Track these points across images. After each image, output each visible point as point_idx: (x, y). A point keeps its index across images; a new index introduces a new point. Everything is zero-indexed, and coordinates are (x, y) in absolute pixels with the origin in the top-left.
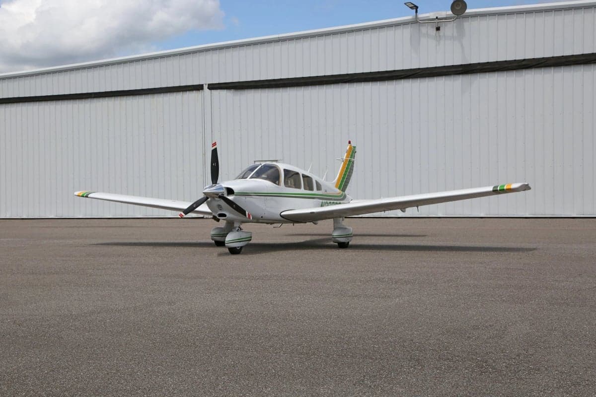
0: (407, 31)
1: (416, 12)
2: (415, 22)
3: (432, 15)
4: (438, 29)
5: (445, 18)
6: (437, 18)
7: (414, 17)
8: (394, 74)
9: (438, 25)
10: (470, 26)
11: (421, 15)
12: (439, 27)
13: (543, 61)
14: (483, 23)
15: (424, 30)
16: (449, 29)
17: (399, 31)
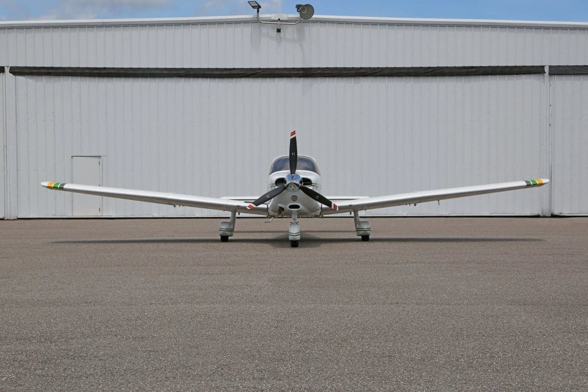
0: (247, 29)
1: (258, 11)
2: (257, 21)
3: (274, 17)
4: (279, 31)
5: (286, 21)
6: (279, 19)
7: (256, 17)
8: (233, 72)
9: (279, 27)
10: (311, 30)
11: (262, 16)
12: (280, 29)
13: (378, 71)
14: (323, 29)
15: (264, 30)
16: (289, 32)
17: (238, 29)
